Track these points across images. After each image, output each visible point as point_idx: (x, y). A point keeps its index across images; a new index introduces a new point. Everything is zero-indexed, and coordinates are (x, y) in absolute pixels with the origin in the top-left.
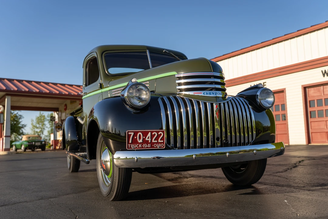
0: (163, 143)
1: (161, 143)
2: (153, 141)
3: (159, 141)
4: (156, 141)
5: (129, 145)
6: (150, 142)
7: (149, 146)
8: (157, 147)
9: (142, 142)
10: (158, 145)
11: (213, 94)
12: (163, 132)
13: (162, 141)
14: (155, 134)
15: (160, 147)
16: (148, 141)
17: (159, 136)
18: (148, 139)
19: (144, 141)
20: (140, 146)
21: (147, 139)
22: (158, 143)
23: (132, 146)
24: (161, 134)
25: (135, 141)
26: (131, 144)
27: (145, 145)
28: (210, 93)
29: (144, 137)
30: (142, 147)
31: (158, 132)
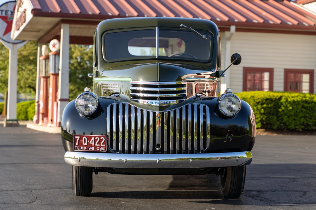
0: (105, 147)
1: (103, 147)
2: (96, 145)
3: (101, 145)
4: (99, 145)
5: (76, 147)
6: (93, 145)
7: (92, 148)
8: (99, 150)
9: (86, 145)
10: (101, 148)
11: (156, 103)
12: (105, 137)
13: (104, 145)
14: (97, 139)
15: (102, 150)
16: (92, 144)
17: (101, 140)
18: (92, 143)
19: (89, 145)
20: (85, 148)
21: (90, 143)
22: (100, 146)
23: (78, 148)
24: (103, 139)
25: (80, 144)
26: (77, 146)
27: (90, 148)
28: (153, 102)
29: (88, 141)
30: (87, 150)
31: (100, 137)
